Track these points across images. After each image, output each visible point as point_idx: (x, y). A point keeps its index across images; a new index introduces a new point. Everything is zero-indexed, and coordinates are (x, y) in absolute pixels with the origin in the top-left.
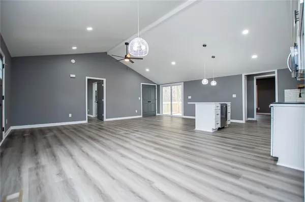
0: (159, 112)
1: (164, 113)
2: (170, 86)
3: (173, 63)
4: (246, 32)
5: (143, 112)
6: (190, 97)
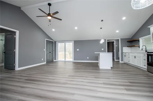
0: (55, 59)
2: (64, 42)
3: (76, 28)
4: (124, 18)
5: (47, 60)
6: (78, 50)
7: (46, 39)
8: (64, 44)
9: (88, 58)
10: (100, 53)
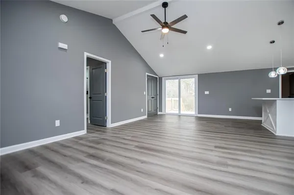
0: (161, 111)
1: (166, 112)
3: (209, 47)
5: (148, 111)
6: (207, 93)
7: (147, 74)
8: (177, 80)
9: (230, 110)
10: (276, 100)
